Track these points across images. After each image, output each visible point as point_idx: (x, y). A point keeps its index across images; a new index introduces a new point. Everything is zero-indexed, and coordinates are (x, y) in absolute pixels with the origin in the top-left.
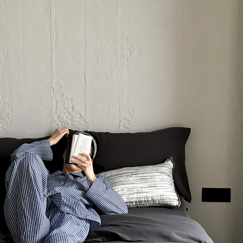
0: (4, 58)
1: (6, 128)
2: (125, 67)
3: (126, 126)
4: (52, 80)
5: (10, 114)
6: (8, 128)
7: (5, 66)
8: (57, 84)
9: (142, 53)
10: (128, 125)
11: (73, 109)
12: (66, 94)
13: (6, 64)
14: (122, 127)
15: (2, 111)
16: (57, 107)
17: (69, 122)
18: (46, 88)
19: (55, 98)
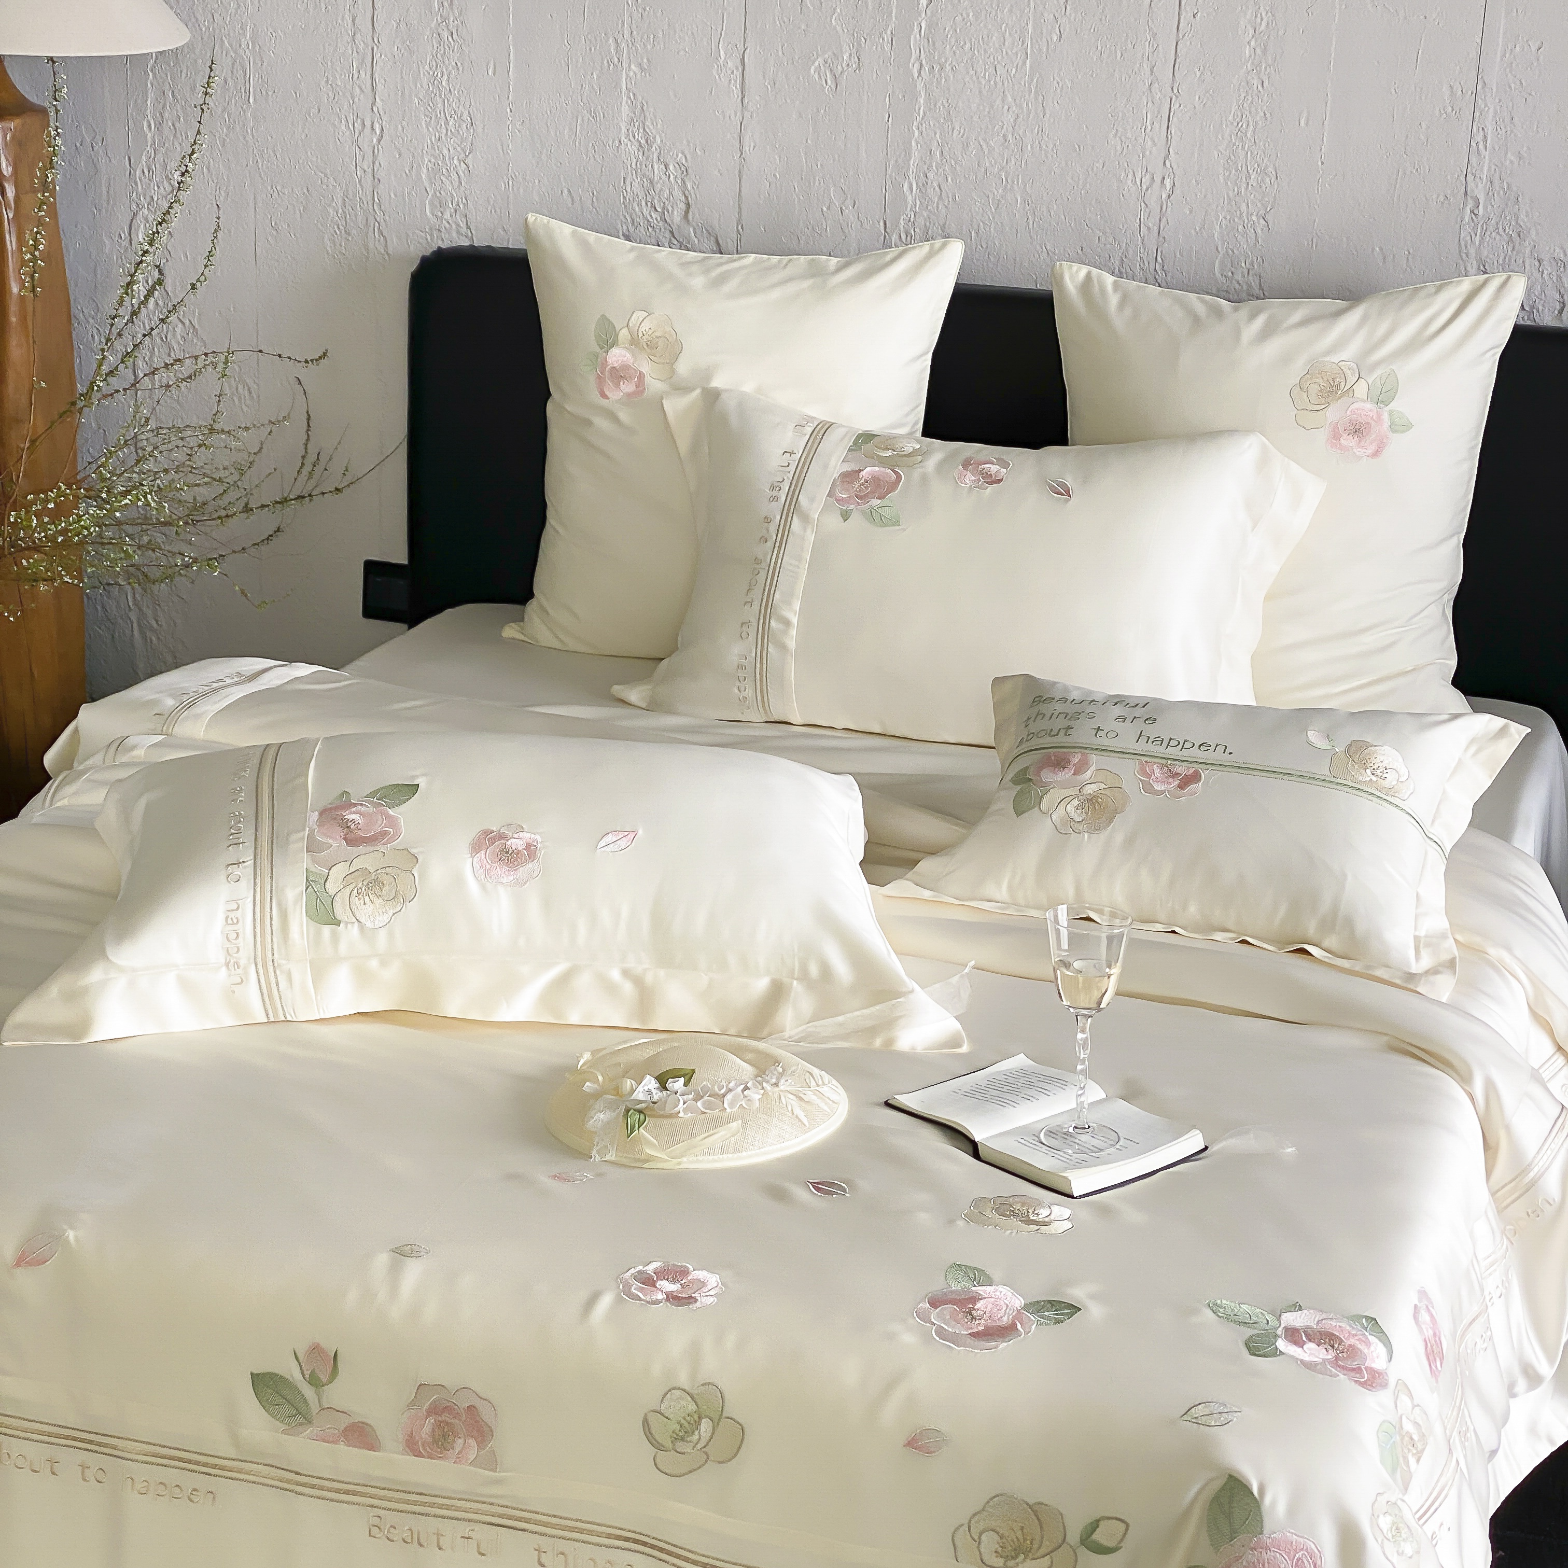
0: (1253, 43)
4: (1474, 160)
7: (1256, 82)
8: (1497, 182)
11: (1561, 312)
12: (1533, 232)
13: (1258, 73)
18: (1442, 198)
19: (1479, 249)
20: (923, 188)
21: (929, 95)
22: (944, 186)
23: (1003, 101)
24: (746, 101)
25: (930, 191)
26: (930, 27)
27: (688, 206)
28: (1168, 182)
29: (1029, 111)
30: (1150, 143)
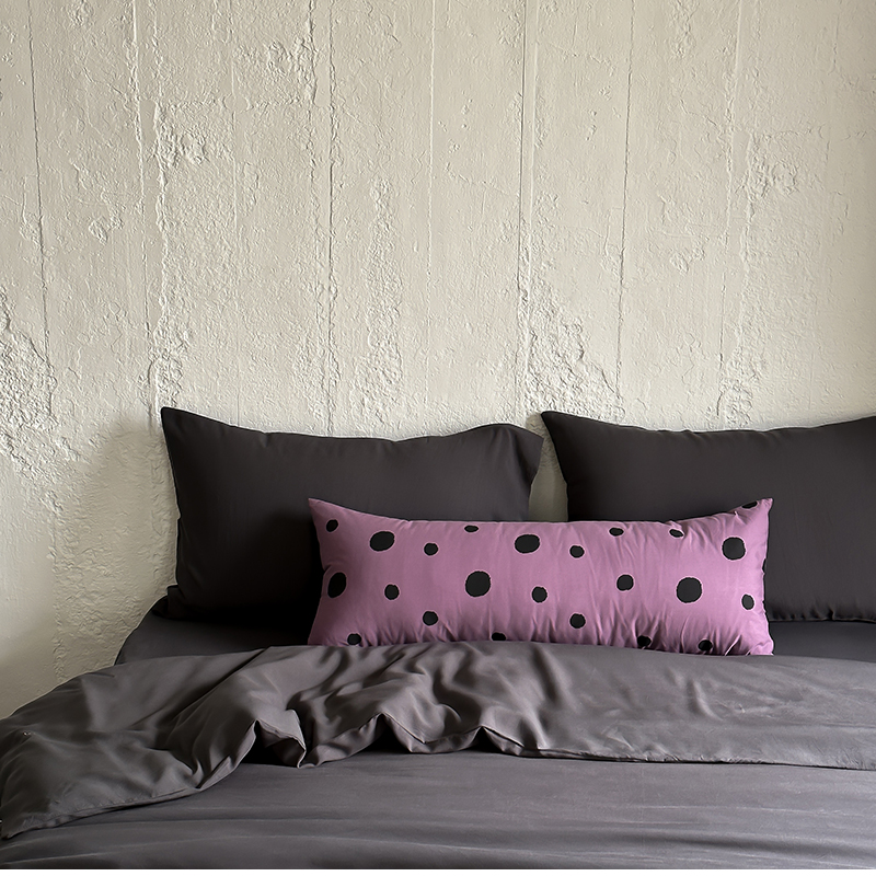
0: (379, 201)
1: (381, 409)
2: (744, 232)
3: (738, 409)
4: (522, 268)
5: (393, 369)
6: (388, 410)
7: (383, 226)
8: (536, 280)
9: (799, 187)
10: (745, 407)
11: (581, 357)
12: (561, 311)
13: (385, 220)
14: (725, 412)
15: (370, 358)
16: (534, 349)
17: (569, 393)
18: (504, 292)
19: (529, 323)
20: (172, 301)
21: (171, 242)
22: (185, 299)
23: (221, 243)
24: (44, 250)
25: (177, 303)
26: (167, 198)
27: (9, 320)
28: (333, 289)
29: (239, 250)
30: (319, 266)
